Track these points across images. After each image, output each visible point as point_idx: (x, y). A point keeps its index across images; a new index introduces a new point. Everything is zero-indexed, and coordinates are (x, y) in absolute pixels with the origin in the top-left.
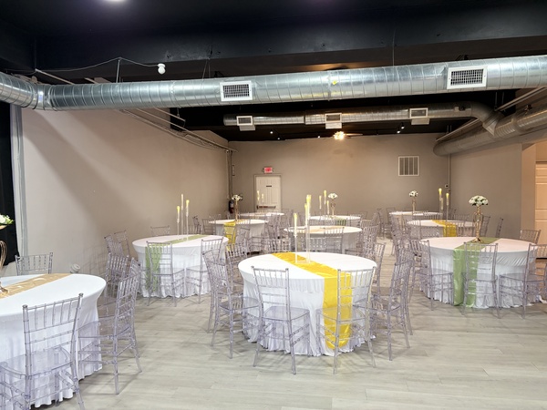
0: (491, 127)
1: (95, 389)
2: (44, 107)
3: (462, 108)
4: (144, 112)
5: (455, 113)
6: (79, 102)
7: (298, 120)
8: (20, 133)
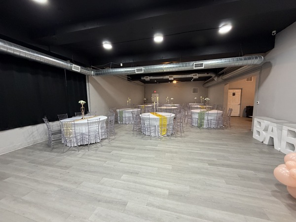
0: (216, 79)
1: (105, 141)
2: (94, 75)
3: (208, 73)
4: (120, 76)
5: (205, 75)
6: (102, 74)
7: (161, 77)
8: (88, 82)
